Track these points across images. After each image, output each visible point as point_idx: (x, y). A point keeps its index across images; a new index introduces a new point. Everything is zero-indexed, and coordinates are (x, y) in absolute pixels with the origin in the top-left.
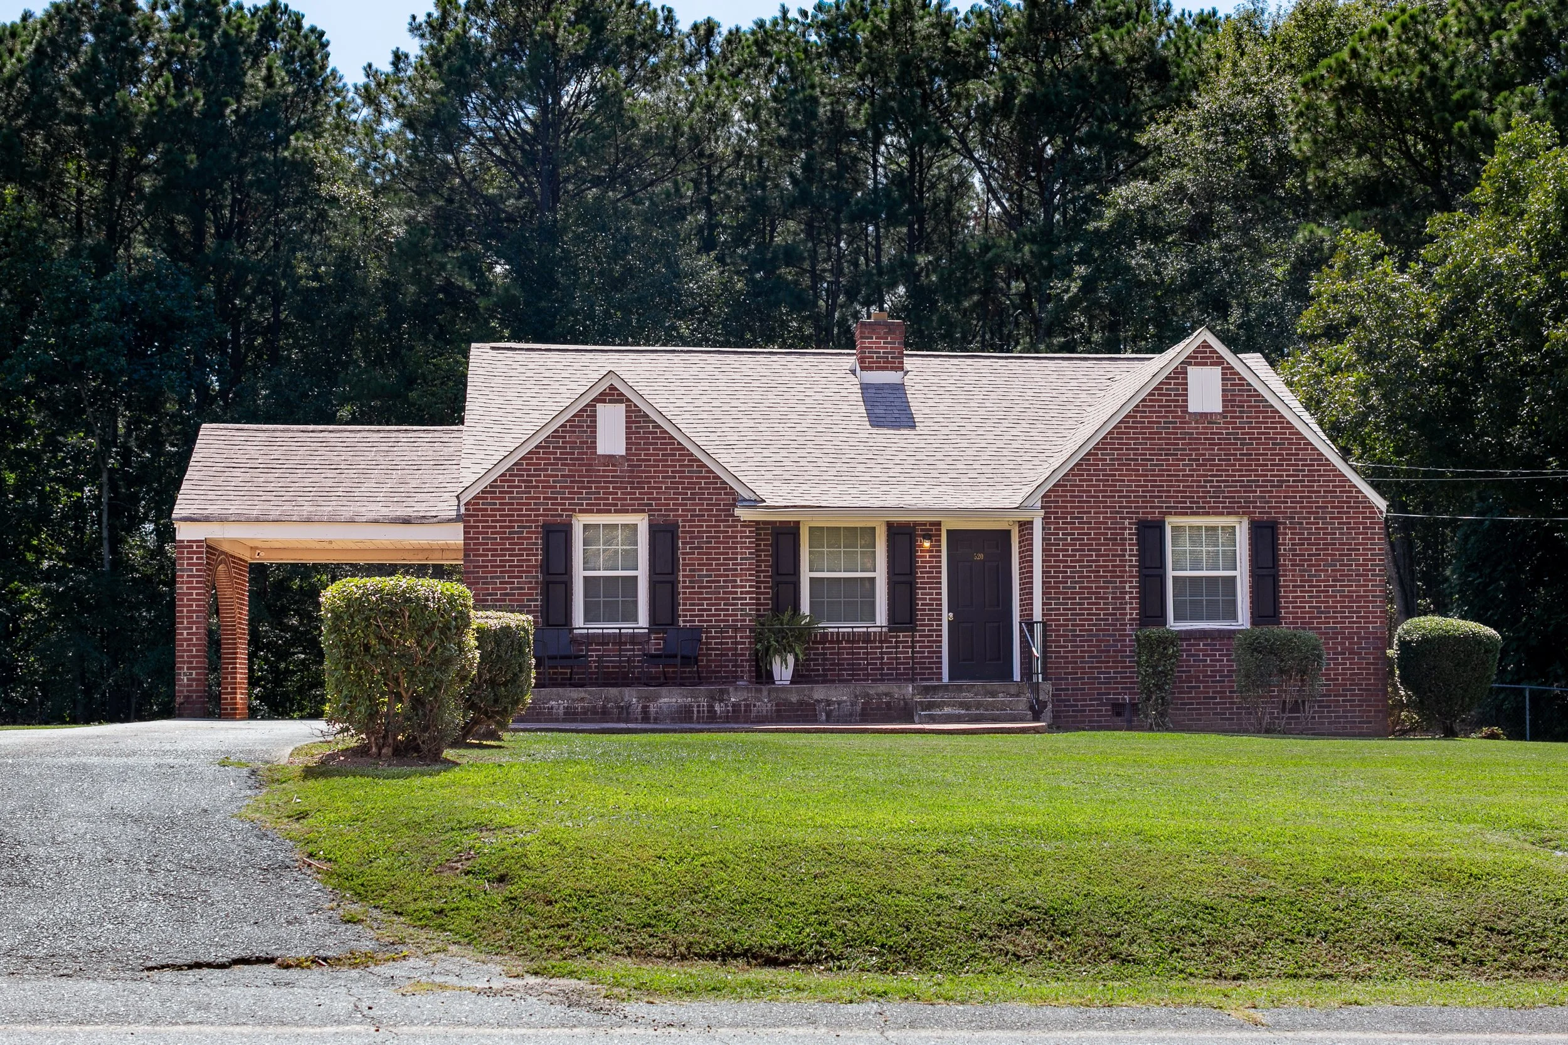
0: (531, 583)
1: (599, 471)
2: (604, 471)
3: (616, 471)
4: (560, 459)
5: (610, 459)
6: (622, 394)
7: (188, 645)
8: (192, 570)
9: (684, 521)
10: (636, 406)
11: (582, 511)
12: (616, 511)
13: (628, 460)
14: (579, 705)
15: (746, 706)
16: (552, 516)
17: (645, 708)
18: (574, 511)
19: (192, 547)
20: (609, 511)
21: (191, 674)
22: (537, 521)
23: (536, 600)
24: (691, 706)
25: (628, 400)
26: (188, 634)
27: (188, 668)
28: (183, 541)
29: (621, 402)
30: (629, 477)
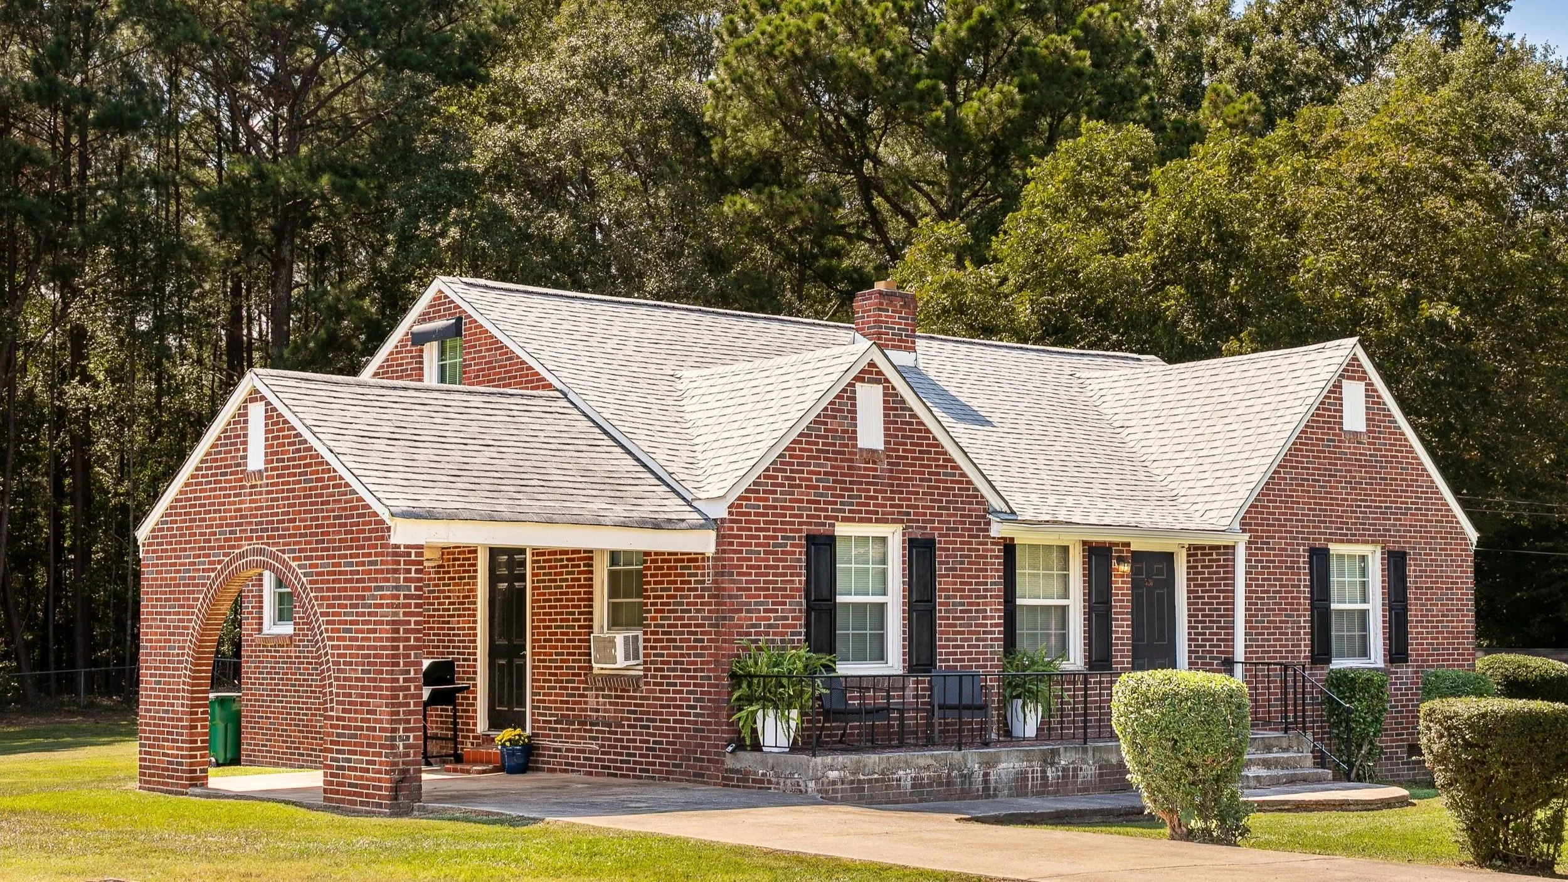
0: (794, 611)
1: (859, 468)
2: (865, 469)
3: (875, 470)
4: (822, 451)
5: (871, 455)
6: (880, 373)
7: (405, 697)
8: (409, 588)
9: (940, 535)
10: (894, 388)
11: (845, 520)
12: (878, 521)
13: (888, 457)
14: (925, 774)
15: (1075, 769)
16: (816, 524)
17: (986, 775)
18: (836, 518)
19: (409, 554)
20: (870, 521)
21: (408, 738)
22: (801, 531)
23: (800, 634)
24: (1026, 772)
25: (887, 381)
26: (405, 680)
27: (405, 730)
28: (398, 547)
29: (878, 382)
30: (890, 478)
